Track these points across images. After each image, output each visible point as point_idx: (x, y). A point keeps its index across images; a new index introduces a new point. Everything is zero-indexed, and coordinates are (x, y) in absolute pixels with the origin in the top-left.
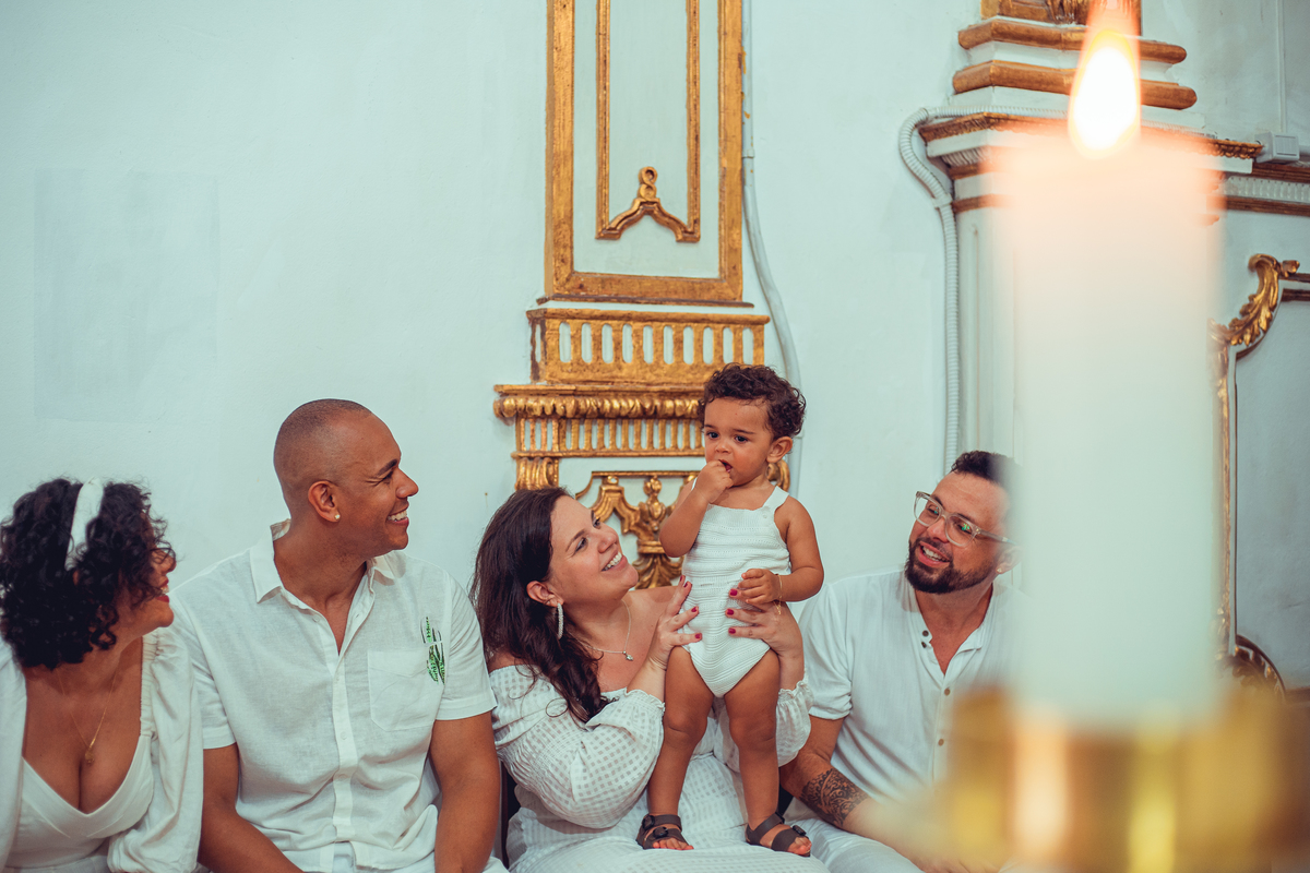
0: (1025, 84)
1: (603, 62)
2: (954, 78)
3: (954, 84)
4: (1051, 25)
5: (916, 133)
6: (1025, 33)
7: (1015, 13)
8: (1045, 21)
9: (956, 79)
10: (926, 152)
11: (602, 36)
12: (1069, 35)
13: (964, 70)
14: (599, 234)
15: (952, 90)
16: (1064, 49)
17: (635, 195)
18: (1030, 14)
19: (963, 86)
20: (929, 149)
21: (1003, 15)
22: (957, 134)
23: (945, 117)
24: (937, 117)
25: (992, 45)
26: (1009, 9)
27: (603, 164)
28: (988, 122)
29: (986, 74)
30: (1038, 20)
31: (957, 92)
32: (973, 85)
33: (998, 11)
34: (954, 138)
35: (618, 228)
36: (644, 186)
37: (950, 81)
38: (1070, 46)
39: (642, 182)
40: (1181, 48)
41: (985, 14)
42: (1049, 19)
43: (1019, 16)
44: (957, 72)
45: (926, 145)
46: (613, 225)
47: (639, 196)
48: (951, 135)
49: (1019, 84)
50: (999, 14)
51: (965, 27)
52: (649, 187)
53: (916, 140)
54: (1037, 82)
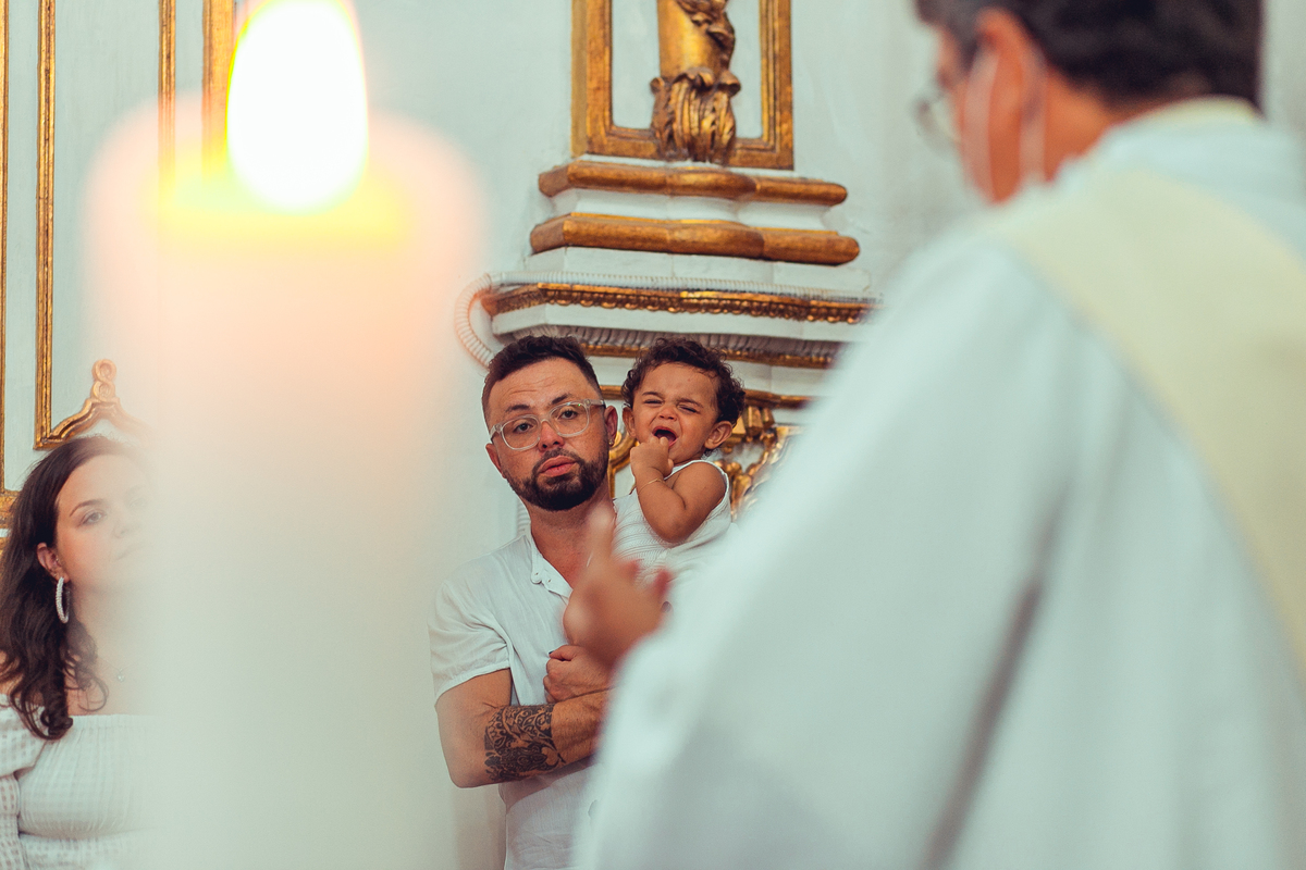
0: (613, 242)
1: (45, 233)
2: (532, 233)
3: (532, 241)
4: (660, 164)
5: (478, 304)
6: (615, 177)
7: (611, 149)
8: (653, 157)
9: (534, 236)
10: (491, 329)
11: (45, 200)
12: (675, 178)
13: (545, 223)
14: (37, 443)
15: (529, 249)
16: (673, 194)
17: (88, 395)
18: (632, 152)
19: (543, 244)
20: (494, 324)
21: (593, 153)
22: (518, 308)
23: (512, 284)
24: (502, 285)
25: (573, 193)
26: (602, 147)
27: (43, 355)
28: (546, 295)
29: (559, 232)
30: (644, 157)
31: (537, 250)
32: (549, 243)
33: (587, 148)
34: (516, 313)
35: (63, 436)
36: (98, 384)
37: (527, 237)
38: (677, 191)
39: (96, 379)
40: (839, 186)
41: (576, 152)
42: (659, 155)
43: (614, 154)
44: (537, 226)
45: (492, 320)
46: (56, 433)
47: (92, 395)
48: (512, 308)
49: (604, 242)
50: (588, 153)
51: (548, 168)
52: (104, 384)
53: (478, 313)
54: (629, 239)
